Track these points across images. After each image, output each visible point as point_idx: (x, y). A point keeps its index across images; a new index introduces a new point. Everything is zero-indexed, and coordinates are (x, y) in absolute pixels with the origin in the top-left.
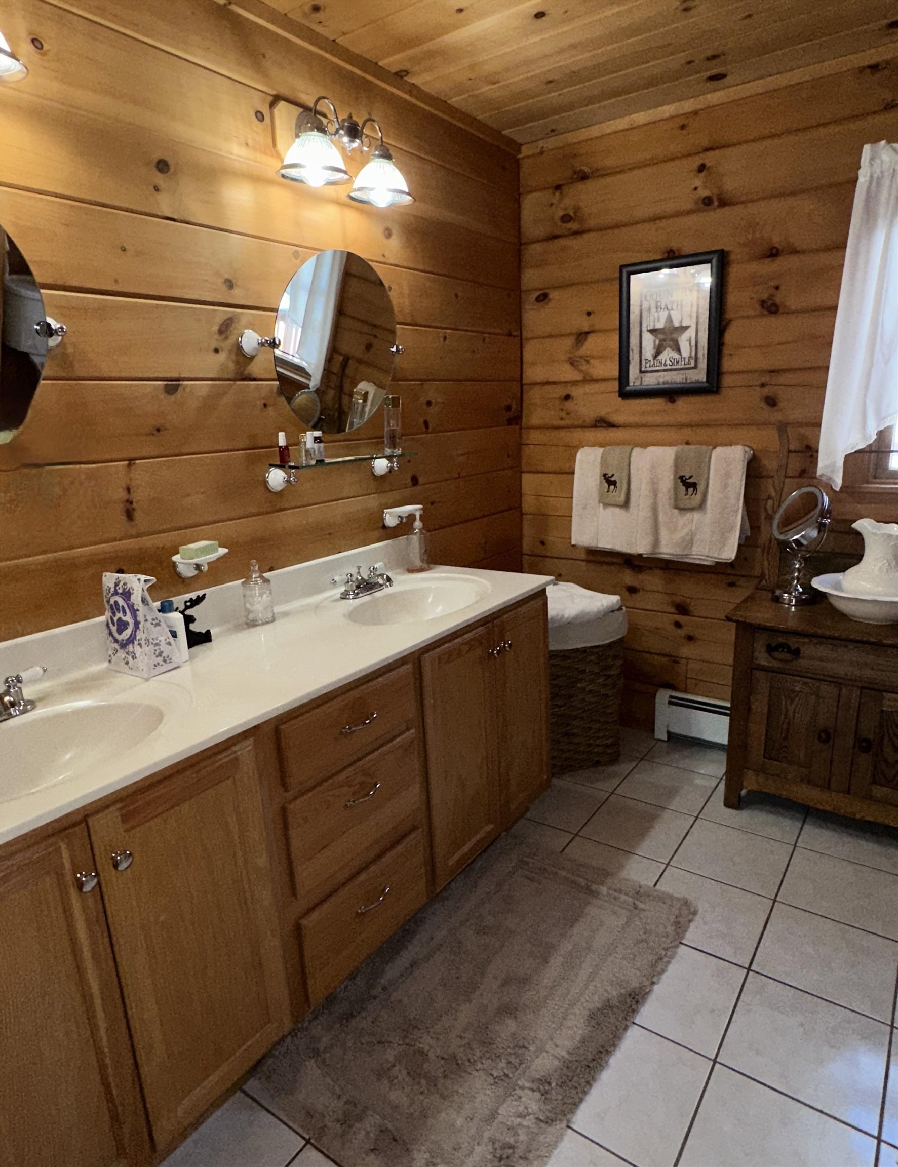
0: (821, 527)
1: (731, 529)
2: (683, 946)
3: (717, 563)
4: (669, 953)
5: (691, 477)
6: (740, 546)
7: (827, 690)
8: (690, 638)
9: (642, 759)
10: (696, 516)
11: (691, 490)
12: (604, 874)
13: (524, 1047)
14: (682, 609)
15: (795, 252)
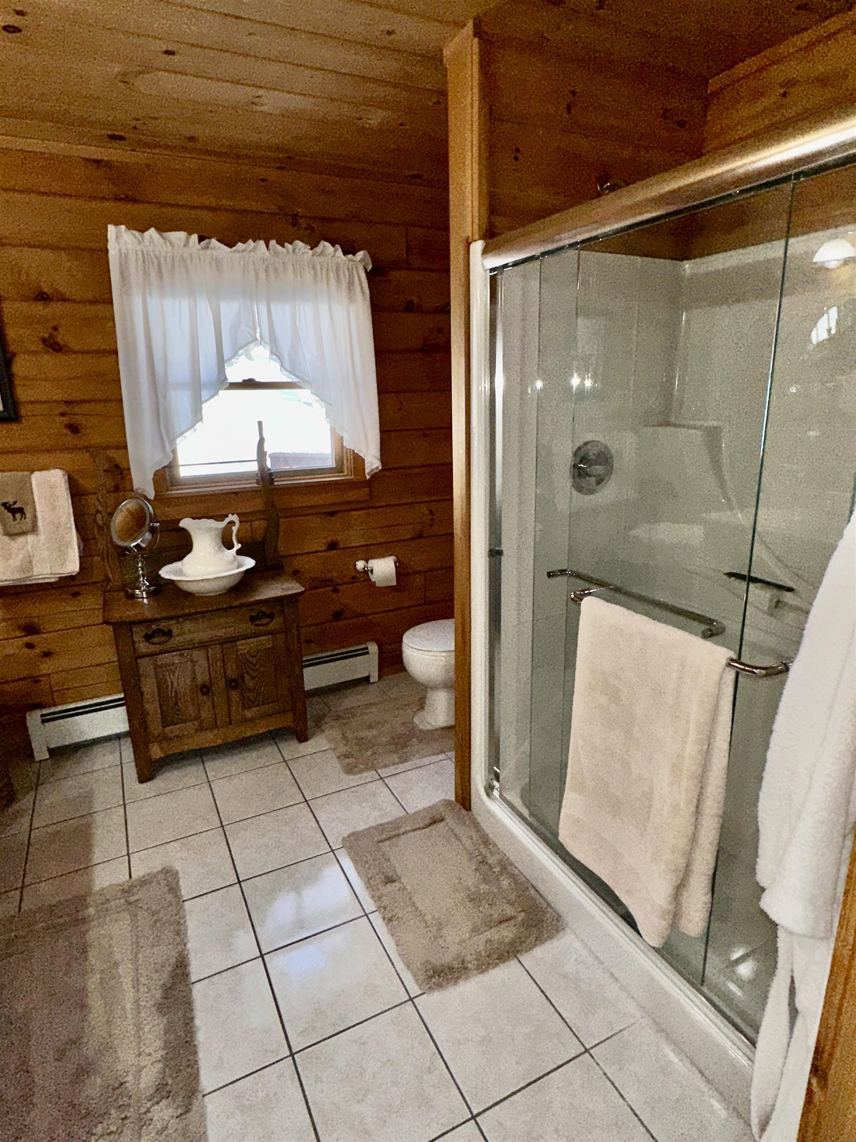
0: (153, 531)
1: (68, 545)
2: (186, 903)
3: (61, 578)
4: (181, 914)
5: (15, 503)
6: (80, 557)
7: (198, 655)
8: (47, 654)
9: (37, 785)
10: (30, 538)
11: (18, 516)
12: (81, 901)
13: (122, 1084)
14: (31, 629)
15: (64, 299)
